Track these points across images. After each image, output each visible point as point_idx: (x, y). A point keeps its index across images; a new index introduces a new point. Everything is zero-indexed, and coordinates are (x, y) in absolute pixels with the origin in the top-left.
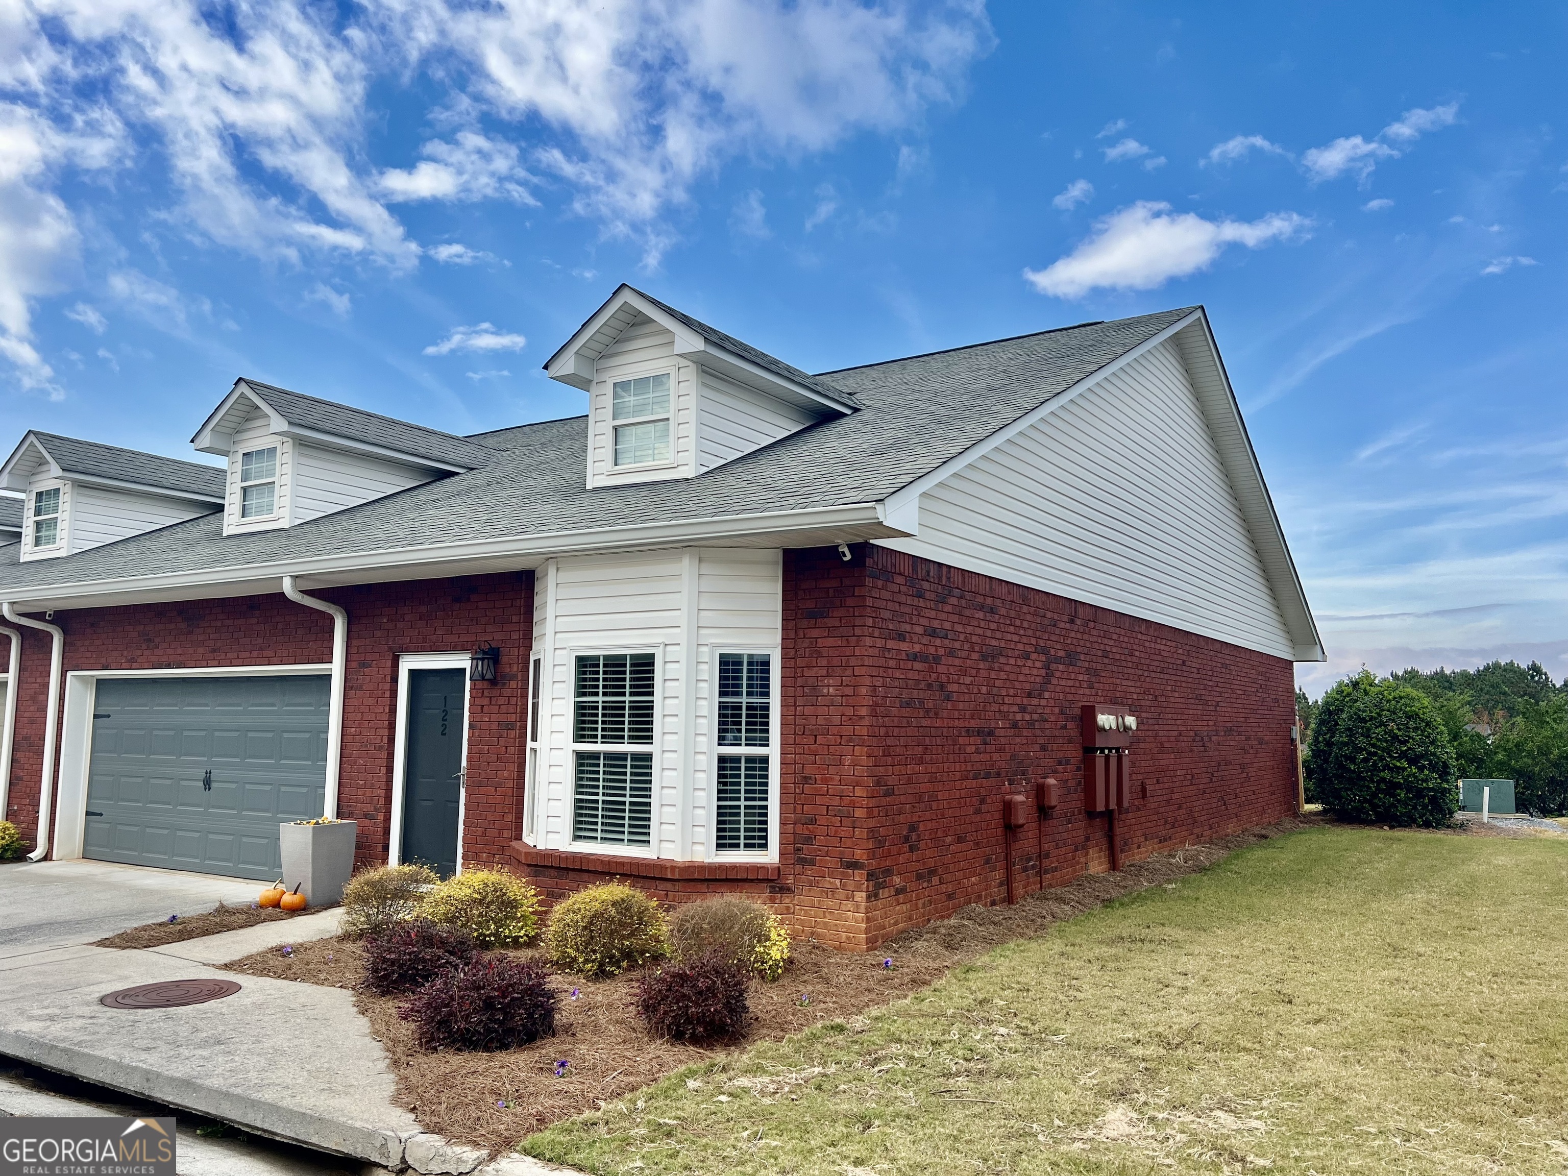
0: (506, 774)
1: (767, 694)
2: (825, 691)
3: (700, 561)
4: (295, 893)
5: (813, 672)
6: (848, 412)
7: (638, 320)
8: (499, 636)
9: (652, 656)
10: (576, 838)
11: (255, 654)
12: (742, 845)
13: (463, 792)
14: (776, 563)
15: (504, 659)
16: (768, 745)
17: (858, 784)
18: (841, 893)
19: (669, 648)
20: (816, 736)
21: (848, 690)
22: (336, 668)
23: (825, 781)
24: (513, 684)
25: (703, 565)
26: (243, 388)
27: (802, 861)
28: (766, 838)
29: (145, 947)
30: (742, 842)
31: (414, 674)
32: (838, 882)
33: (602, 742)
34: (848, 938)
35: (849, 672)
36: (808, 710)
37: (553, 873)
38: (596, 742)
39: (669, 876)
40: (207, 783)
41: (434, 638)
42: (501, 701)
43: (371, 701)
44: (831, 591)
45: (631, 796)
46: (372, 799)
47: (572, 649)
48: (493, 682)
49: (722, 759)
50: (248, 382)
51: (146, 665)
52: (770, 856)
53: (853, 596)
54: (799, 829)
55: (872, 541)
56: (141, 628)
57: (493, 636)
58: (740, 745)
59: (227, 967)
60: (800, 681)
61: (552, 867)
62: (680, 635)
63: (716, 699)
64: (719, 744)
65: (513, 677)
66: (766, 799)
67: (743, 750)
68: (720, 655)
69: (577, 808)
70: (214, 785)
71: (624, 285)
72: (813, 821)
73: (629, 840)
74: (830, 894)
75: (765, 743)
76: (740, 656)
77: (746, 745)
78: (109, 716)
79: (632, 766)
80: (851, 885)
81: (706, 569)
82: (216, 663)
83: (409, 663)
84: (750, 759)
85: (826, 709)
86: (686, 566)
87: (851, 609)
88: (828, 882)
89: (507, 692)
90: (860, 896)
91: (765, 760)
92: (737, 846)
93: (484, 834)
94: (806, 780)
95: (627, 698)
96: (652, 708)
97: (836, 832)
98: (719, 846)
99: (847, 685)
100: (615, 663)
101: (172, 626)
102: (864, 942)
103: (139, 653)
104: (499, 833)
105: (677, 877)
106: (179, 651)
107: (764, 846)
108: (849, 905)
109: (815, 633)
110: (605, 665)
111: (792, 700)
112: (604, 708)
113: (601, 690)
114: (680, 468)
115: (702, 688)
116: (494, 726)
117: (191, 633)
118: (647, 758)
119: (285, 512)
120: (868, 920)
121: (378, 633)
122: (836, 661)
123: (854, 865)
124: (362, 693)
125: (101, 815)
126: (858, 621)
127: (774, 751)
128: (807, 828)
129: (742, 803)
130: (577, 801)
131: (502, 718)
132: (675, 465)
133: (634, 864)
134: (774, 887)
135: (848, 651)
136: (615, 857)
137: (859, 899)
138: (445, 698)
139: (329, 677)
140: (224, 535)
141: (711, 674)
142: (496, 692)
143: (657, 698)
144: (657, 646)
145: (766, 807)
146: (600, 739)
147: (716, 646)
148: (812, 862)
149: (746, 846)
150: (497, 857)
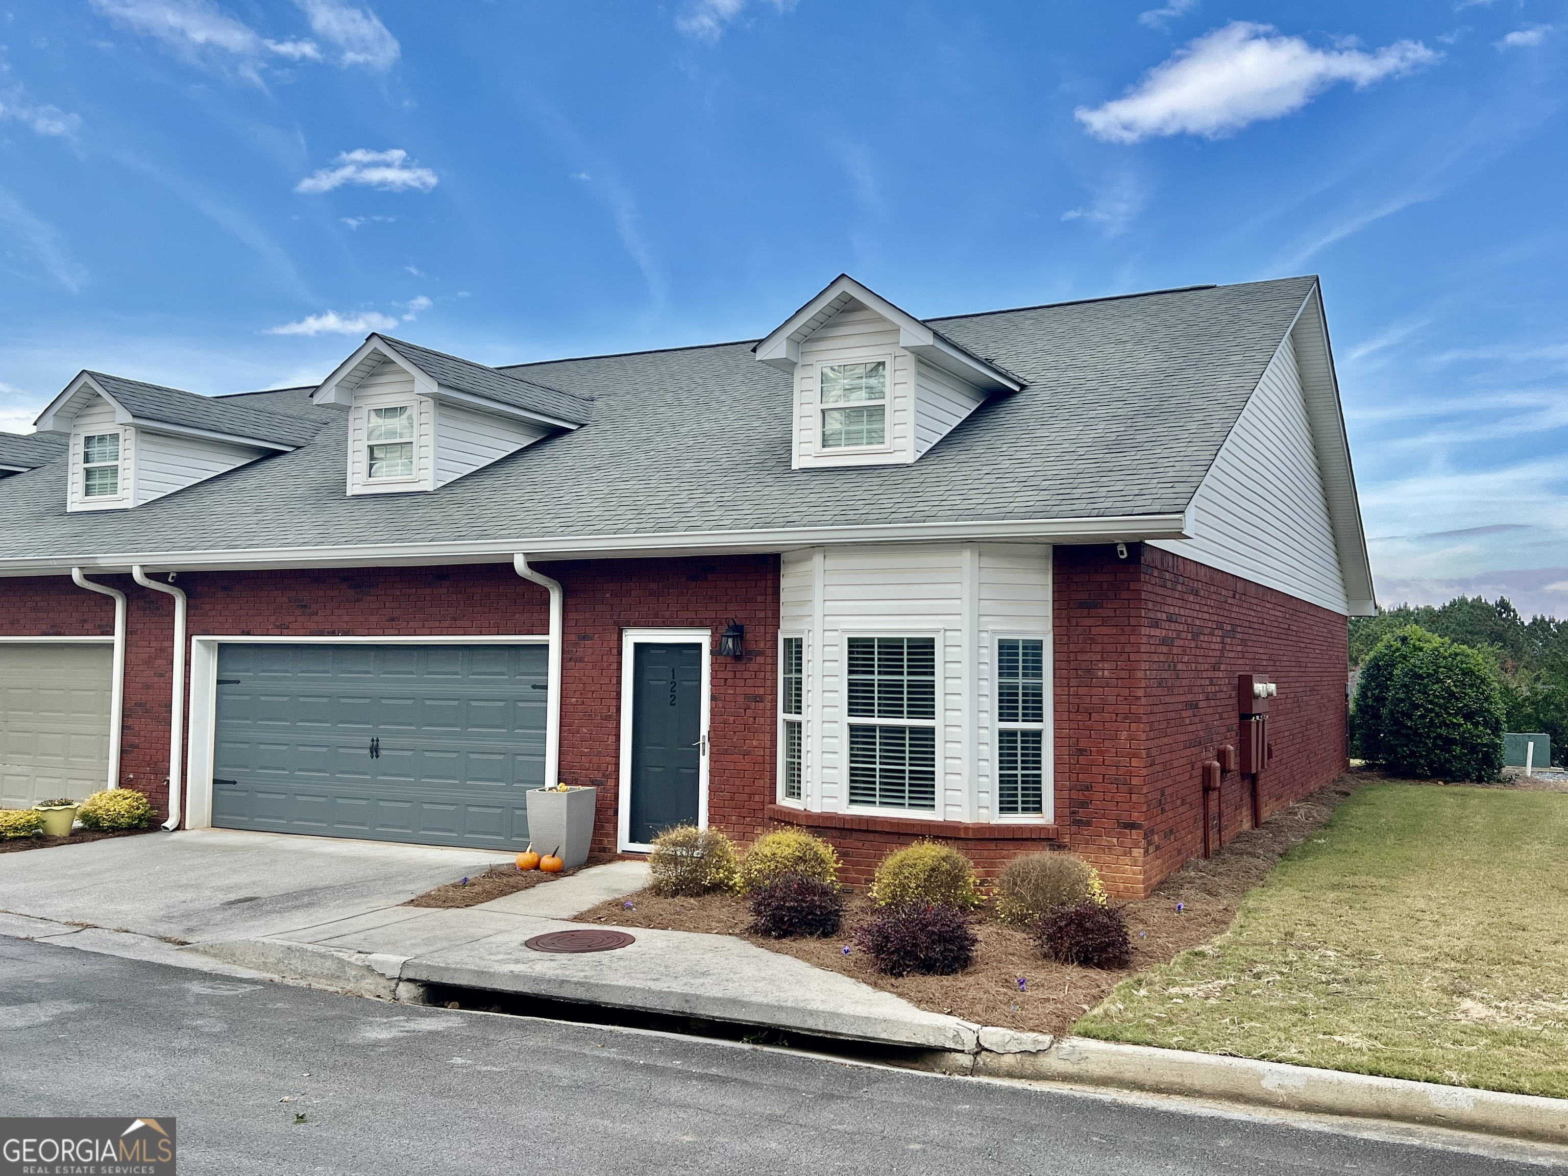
0: (755, 743)
1: (1040, 676)
2: (1100, 673)
3: (980, 555)
4: (553, 856)
5: (1087, 657)
6: (1017, 389)
7: (847, 307)
8: (741, 614)
9: (933, 640)
10: (852, 802)
12: (1020, 809)
13: (704, 759)
14: (1047, 557)
15: (749, 636)
16: (1041, 721)
17: (1135, 756)
18: (1119, 850)
19: (948, 633)
20: (1090, 714)
21: (1124, 674)
22: (554, 639)
23: (1101, 753)
24: (760, 659)
25: (982, 558)
26: (376, 343)
27: (1078, 823)
28: (1040, 802)
30: (1020, 806)
31: (639, 648)
32: (1115, 840)
33: (878, 717)
34: (1126, 888)
35: (1125, 656)
36: (1082, 691)
37: (836, 833)
38: (872, 716)
39: (963, 836)
40: (375, 750)
41: (667, 614)
42: (747, 675)
43: (594, 673)
44: (1105, 586)
45: (910, 765)
47: (843, 631)
48: (737, 658)
49: (1002, 733)
50: (382, 338)
52: (1045, 818)
53: (1128, 589)
54: (1075, 795)
55: (1147, 542)
56: (293, 594)
57: (739, 614)
58: (1017, 721)
59: (577, 919)
60: (1073, 665)
62: (963, 622)
63: (997, 680)
64: (1000, 720)
65: (761, 653)
66: (1039, 769)
67: (1020, 725)
68: (1000, 640)
69: (852, 775)
70: (382, 753)
71: (843, 275)
72: (1089, 788)
73: (910, 805)
74: (1107, 850)
75: (1038, 718)
76: (1018, 641)
77: (1023, 721)
78: (238, 682)
79: (910, 739)
80: (1128, 842)
81: (986, 562)
83: (632, 638)
84: (1025, 733)
85: (1101, 689)
86: (966, 558)
87: (1126, 602)
88: (1104, 840)
89: (752, 666)
90: (1138, 853)
91: (1038, 734)
92: (1016, 809)
93: (732, 799)
94: (1081, 752)
95: (905, 678)
96: (933, 686)
97: (1112, 797)
98: (1002, 809)
99: (1123, 669)
100: (891, 647)
101: (336, 593)
102: (1142, 890)
103: (292, 619)
104: (750, 798)
105: (971, 836)
106: (346, 618)
107: (1039, 810)
108: (1127, 859)
109: (1088, 622)
110: (879, 647)
111: (1065, 681)
112: (879, 685)
113: (876, 669)
114: (897, 454)
115: (983, 670)
116: (740, 699)
117: (360, 600)
118: (930, 731)
119: (427, 474)
120: (1145, 872)
121: (599, 608)
122: (1110, 648)
123: (1132, 826)
124: (582, 664)
125: (233, 783)
126: (1133, 613)
127: (1047, 726)
128: (1083, 795)
129: (1019, 772)
130: (852, 768)
131: (750, 691)
132: (892, 450)
133: (925, 825)
134: (1053, 845)
135: (1123, 639)
136: (901, 819)
137: (1137, 855)
138: (673, 671)
139: (544, 648)
140: (348, 494)
141: (991, 657)
142: (740, 667)
143: (938, 679)
144: (938, 631)
145: (1039, 776)
146: (876, 714)
147: (995, 632)
148: (1088, 824)
149: (1024, 809)
150: (748, 819)
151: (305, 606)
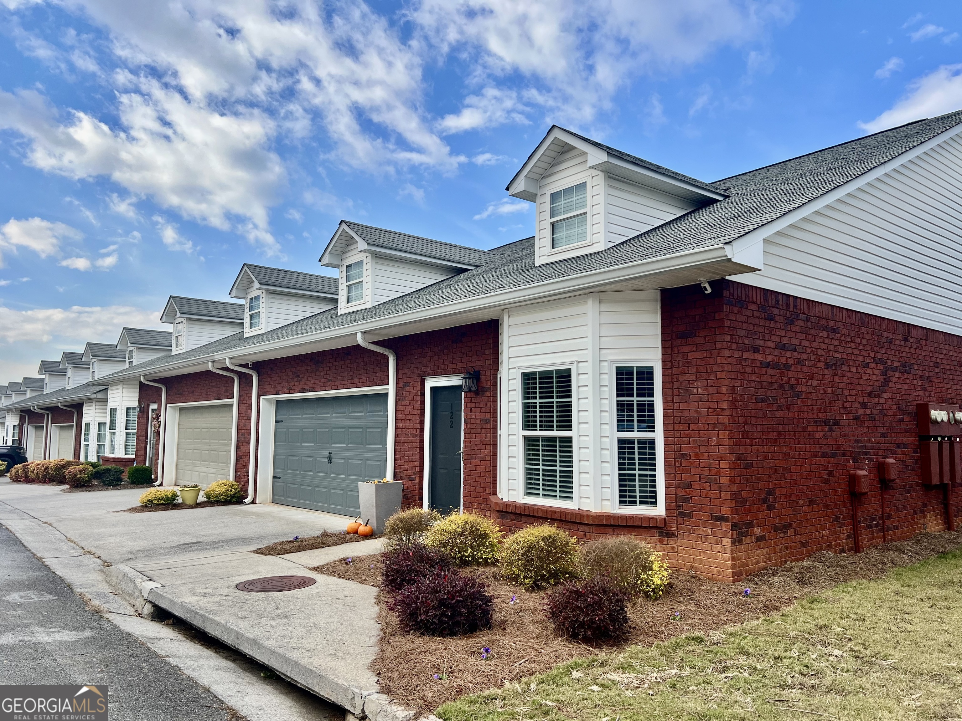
0: (486, 452)
1: (652, 395)
2: (695, 391)
3: (600, 302)
4: (366, 525)
5: (685, 378)
6: (720, 198)
7: (565, 149)
8: (479, 363)
9: (569, 370)
10: (527, 494)
11: (349, 381)
12: (638, 502)
13: (462, 462)
14: (656, 300)
15: (483, 378)
16: (654, 431)
17: (722, 458)
18: (712, 539)
19: (581, 364)
20: (689, 424)
21: (711, 390)
22: (391, 388)
23: (697, 456)
24: (488, 394)
25: (602, 305)
26: (344, 226)
27: (682, 515)
28: (655, 497)
29: (278, 554)
30: (638, 499)
31: (434, 390)
32: (709, 530)
33: (540, 430)
34: (718, 572)
35: (712, 376)
36: (683, 406)
38: (537, 430)
39: (586, 522)
40: (330, 460)
41: (443, 367)
42: (482, 405)
43: (410, 408)
44: (697, 317)
45: (560, 466)
46: (412, 468)
47: (520, 368)
48: (477, 393)
49: (620, 441)
50: (346, 222)
51: (296, 391)
52: (659, 510)
53: (714, 319)
54: (680, 492)
55: (727, 278)
56: (293, 370)
57: (477, 363)
58: (633, 431)
60: (676, 385)
61: (511, 513)
62: (588, 355)
63: (615, 399)
64: (618, 431)
65: (488, 389)
66: (655, 470)
67: (635, 435)
68: (617, 367)
69: (527, 474)
70: (333, 460)
71: (554, 126)
72: (689, 486)
73: (560, 497)
74: (704, 539)
75: (652, 428)
76: (632, 368)
77: (638, 431)
78: (282, 421)
79: (560, 446)
80: (719, 533)
81: (604, 307)
82: (330, 388)
83: (431, 383)
84: (641, 441)
85: (696, 404)
86: (591, 306)
87: (713, 330)
88: (702, 530)
89: (485, 399)
90: (727, 542)
91: (652, 442)
92: (635, 502)
93: (475, 491)
94: (683, 456)
95: (555, 400)
96: (570, 406)
97: (707, 494)
98: (621, 502)
99: (712, 386)
100: (546, 376)
101: (308, 368)
102: (730, 575)
103: (292, 384)
104: (484, 490)
105: (591, 522)
106: (312, 382)
107: (654, 503)
108: (719, 548)
109: (685, 349)
110: (540, 378)
111: (670, 399)
112: (540, 407)
113: (538, 395)
114: (595, 245)
115: (604, 391)
116: (478, 421)
117: (317, 371)
118: (569, 440)
119: (369, 298)
120: (733, 559)
121: (412, 366)
122: (702, 369)
123: (722, 519)
124: (405, 402)
125: (280, 478)
126: (719, 338)
127: (659, 435)
128: (685, 491)
129: (637, 472)
130: (526, 469)
131: (483, 415)
132: (591, 244)
133: (562, 512)
134: (662, 533)
135: (712, 361)
136: (551, 507)
137: (726, 544)
138: (452, 404)
139: (386, 395)
140: (339, 314)
141: (610, 382)
142: (478, 400)
143: (574, 399)
144: (572, 363)
145: (655, 476)
146: (538, 428)
147: (612, 361)
148: (690, 516)
149: (641, 502)
150: (483, 505)
151: (298, 376)
